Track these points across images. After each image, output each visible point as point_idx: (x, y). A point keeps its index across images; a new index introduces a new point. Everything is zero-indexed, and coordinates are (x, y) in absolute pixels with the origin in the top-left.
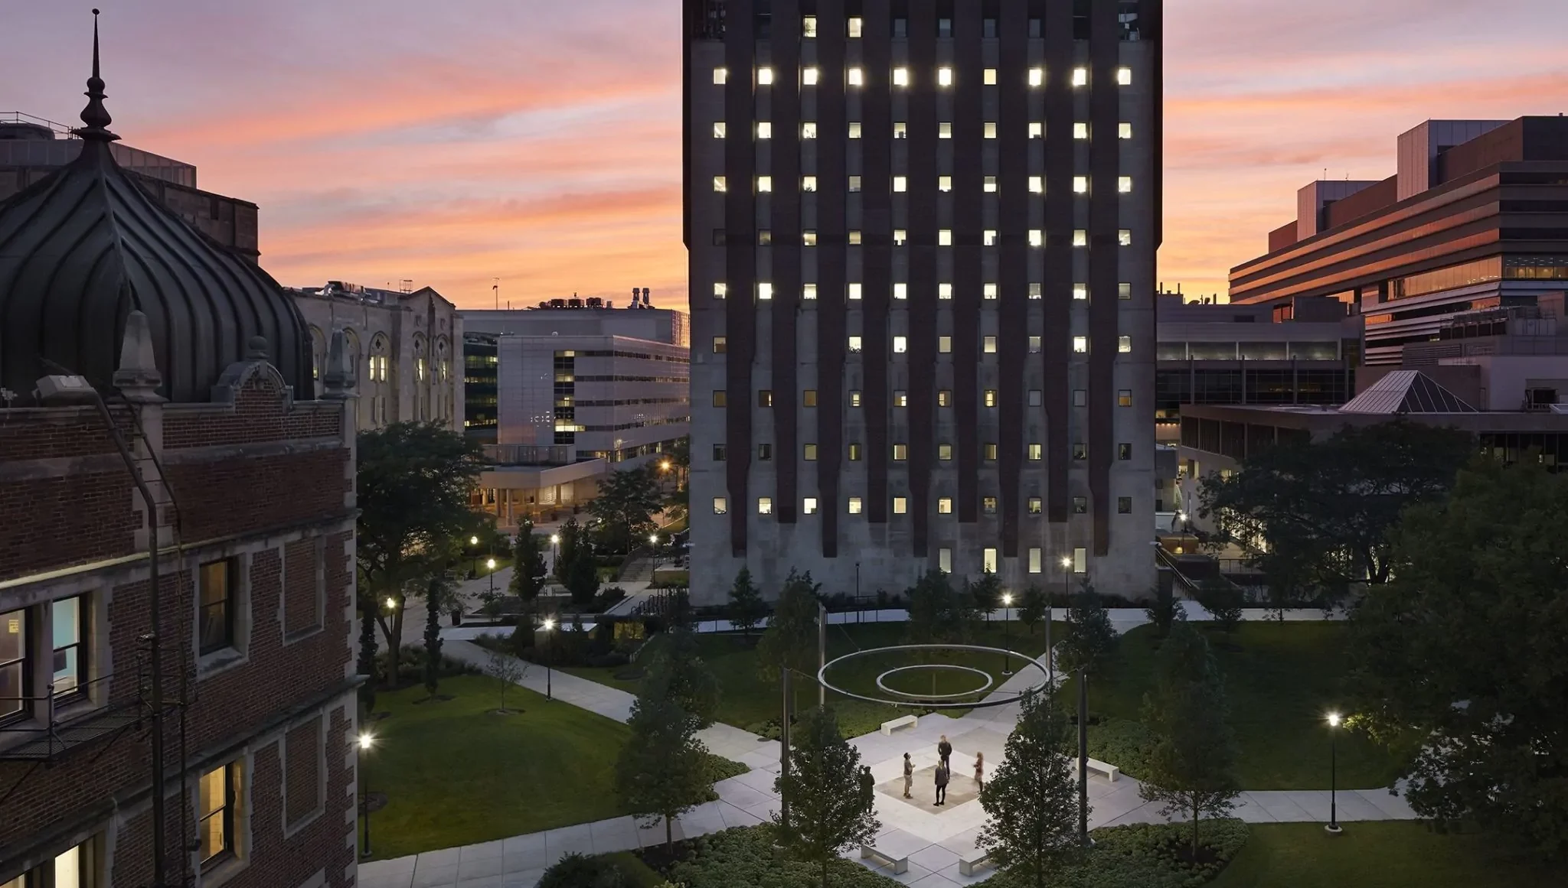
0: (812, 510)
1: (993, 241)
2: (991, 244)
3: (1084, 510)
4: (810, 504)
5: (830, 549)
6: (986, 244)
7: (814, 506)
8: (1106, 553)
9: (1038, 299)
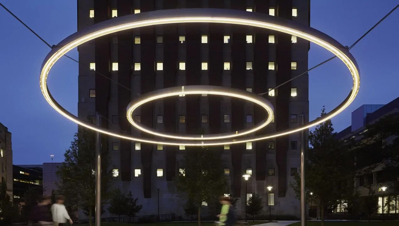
0: (139, 175)
1: (228, 41)
2: (227, 42)
3: (273, 175)
4: (138, 172)
5: (147, 194)
6: (225, 42)
7: (140, 173)
8: (284, 196)
9: (250, 70)
